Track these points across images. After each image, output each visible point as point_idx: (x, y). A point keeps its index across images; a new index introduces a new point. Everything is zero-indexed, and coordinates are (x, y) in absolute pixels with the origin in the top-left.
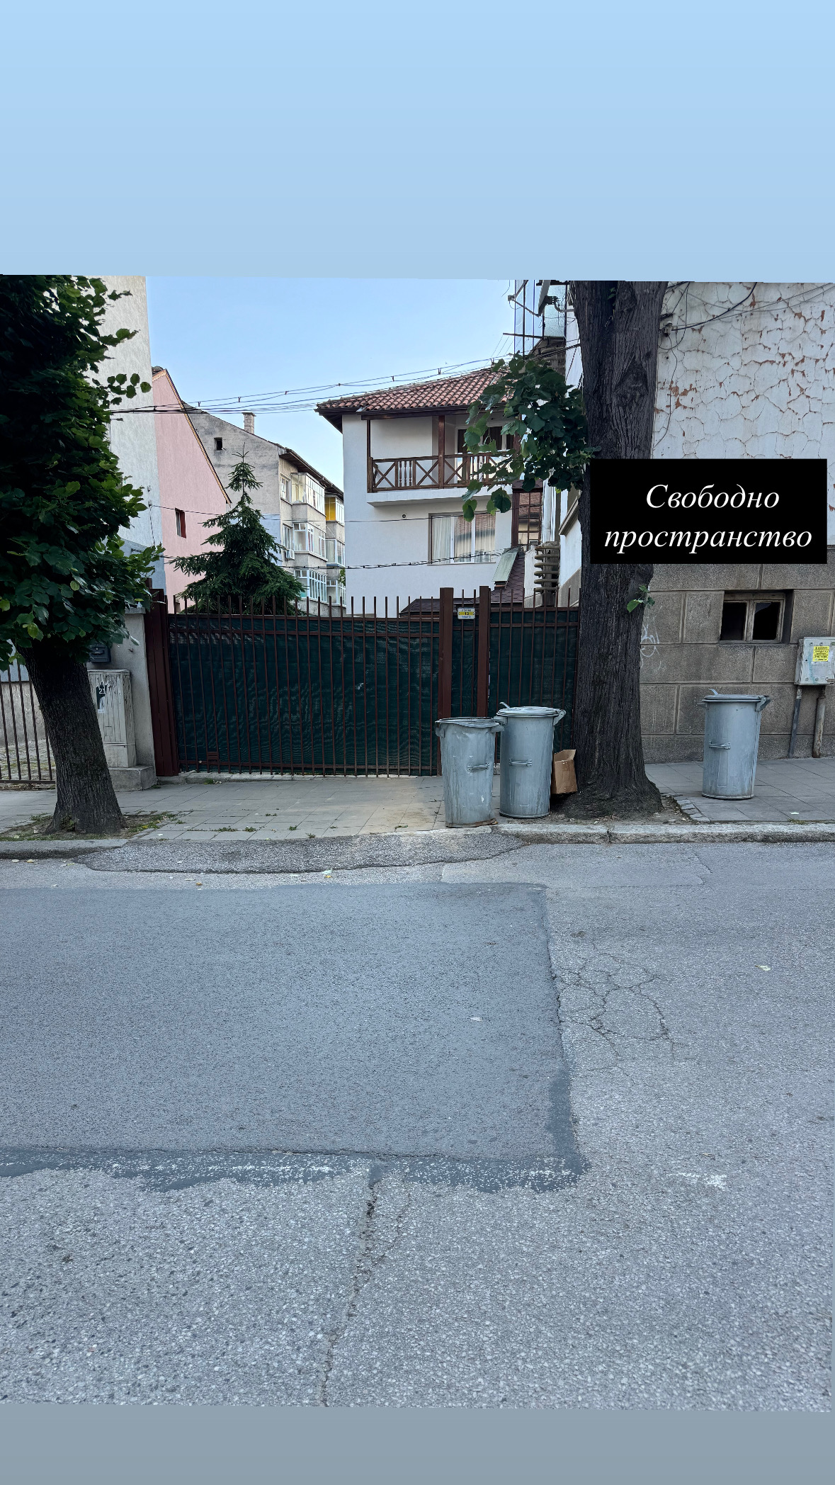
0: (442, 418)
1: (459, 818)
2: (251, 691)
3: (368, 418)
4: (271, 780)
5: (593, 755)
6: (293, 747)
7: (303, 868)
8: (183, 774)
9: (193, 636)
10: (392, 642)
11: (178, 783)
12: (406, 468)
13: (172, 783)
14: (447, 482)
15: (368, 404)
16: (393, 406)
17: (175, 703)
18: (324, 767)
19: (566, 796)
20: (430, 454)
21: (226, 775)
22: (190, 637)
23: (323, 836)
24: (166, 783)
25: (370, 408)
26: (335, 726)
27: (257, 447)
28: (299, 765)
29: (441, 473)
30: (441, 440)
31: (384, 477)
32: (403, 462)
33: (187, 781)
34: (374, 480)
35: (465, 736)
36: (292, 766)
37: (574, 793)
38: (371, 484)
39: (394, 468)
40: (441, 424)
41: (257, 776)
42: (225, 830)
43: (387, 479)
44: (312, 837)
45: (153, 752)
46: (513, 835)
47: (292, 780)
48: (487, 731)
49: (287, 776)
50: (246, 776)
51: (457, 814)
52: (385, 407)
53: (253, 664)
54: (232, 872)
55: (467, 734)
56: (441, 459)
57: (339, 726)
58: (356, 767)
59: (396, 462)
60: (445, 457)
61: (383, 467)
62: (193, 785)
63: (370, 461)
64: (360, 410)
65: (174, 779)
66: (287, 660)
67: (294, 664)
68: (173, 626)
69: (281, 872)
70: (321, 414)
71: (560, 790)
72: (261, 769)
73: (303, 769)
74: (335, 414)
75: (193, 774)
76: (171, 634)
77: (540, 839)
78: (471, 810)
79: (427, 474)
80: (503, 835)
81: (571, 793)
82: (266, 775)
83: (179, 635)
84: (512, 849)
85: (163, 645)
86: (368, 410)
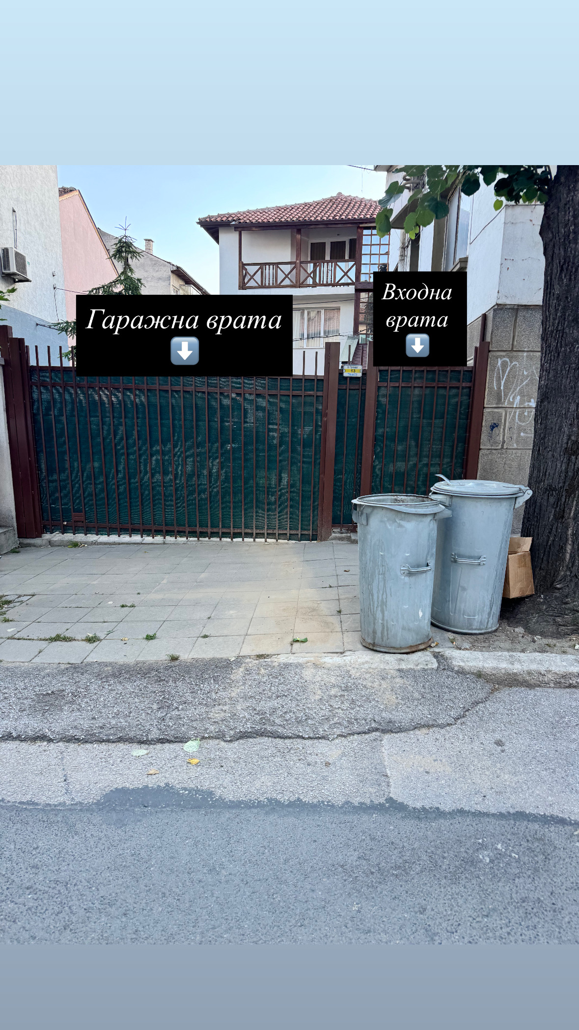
0: (299, 231)
1: (385, 639)
2: (120, 449)
3: (239, 229)
4: (142, 544)
5: (562, 549)
6: (165, 509)
7: (155, 734)
8: (47, 536)
9: (57, 390)
10: (271, 400)
11: (40, 546)
12: (269, 271)
13: (34, 546)
14: (303, 282)
15: (240, 219)
16: (260, 221)
17: (38, 461)
18: (198, 530)
19: (520, 601)
20: (289, 260)
21: (92, 537)
22: (54, 391)
23: (191, 656)
24: (29, 545)
25: (242, 221)
26: (210, 487)
27: (155, 264)
28: (171, 528)
29: (298, 275)
30: (298, 248)
31: (252, 277)
32: (267, 266)
33: (51, 543)
34: (244, 279)
35: (400, 526)
36: (164, 528)
37: (531, 596)
38: (241, 283)
39: (260, 271)
40: (299, 236)
41: (125, 538)
42: (57, 638)
43: (254, 279)
44: (174, 659)
45: (14, 513)
46: (473, 673)
47: (164, 543)
48: (429, 518)
49: (159, 539)
50: (114, 538)
51: (382, 633)
52: (254, 221)
53: (122, 420)
54: (43, 738)
55: (402, 523)
56: (297, 265)
57: (214, 488)
58: (232, 531)
59: (262, 266)
60: (301, 262)
61: (251, 270)
62: (57, 548)
63: (241, 265)
64: (233, 223)
65: (37, 541)
66: (159, 418)
67: (167, 422)
68: (35, 378)
69: (120, 740)
70: (202, 226)
71: (514, 594)
72: (132, 531)
73: (176, 531)
74: (213, 227)
75: (57, 537)
76: (35, 388)
77: (513, 681)
78: (404, 628)
79: (287, 276)
80: (458, 672)
81: (527, 597)
82: (137, 538)
83: (42, 388)
84: (477, 703)
85: (24, 399)
86: (240, 223)
